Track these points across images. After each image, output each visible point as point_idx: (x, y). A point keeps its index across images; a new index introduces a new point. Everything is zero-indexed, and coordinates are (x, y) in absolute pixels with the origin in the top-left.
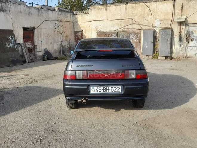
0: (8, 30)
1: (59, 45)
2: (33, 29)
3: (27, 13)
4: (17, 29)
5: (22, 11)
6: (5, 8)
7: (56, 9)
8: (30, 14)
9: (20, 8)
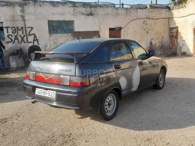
0: (95, 31)
1: (148, 44)
2: (120, 29)
3: (115, 14)
4: (104, 30)
5: (109, 13)
6: (94, 13)
7: (148, 6)
8: (117, 15)
9: (108, 11)
